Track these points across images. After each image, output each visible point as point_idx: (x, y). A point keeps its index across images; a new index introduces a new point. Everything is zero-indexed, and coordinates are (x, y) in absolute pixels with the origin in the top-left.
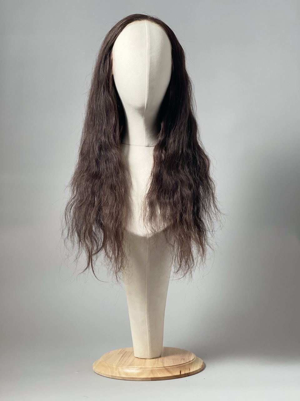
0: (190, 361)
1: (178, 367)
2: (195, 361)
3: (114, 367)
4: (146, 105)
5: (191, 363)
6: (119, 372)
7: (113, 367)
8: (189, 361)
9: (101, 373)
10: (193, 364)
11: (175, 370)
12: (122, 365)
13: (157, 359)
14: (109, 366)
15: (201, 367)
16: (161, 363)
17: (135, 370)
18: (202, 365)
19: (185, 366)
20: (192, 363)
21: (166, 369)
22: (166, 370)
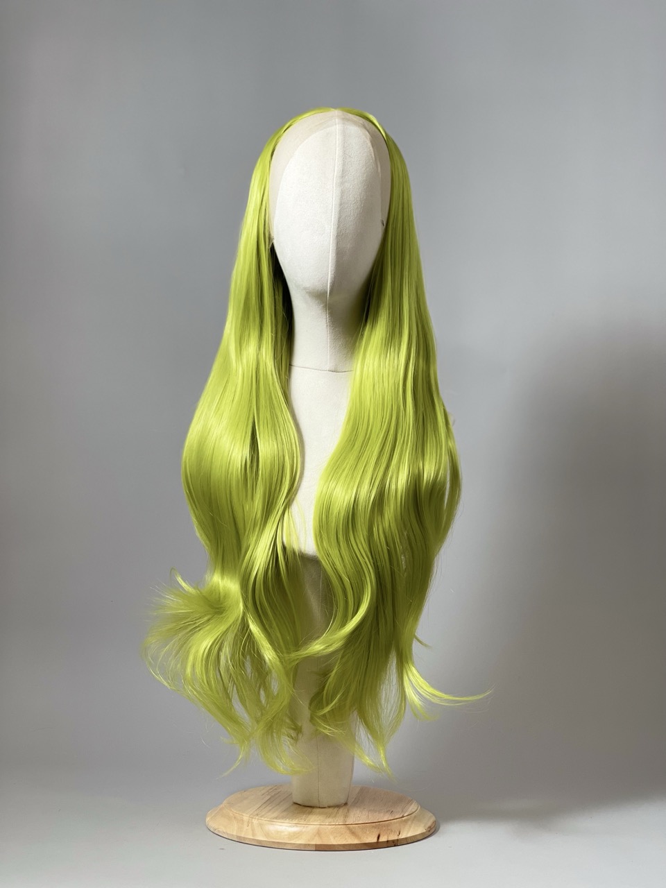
0: (403, 817)
1: (375, 827)
2: (415, 817)
3: (246, 818)
5: (404, 821)
6: (253, 830)
7: (243, 820)
8: (401, 816)
9: (220, 831)
10: (409, 823)
11: (368, 832)
12: (261, 817)
13: (336, 810)
14: (235, 818)
15: (425, 831)
16: (342, 819)
17: (284, 827)
18: (430, 827)
19: (388, 825)
20: (406, 821)
21: (349, 829)
22: (348, 832)
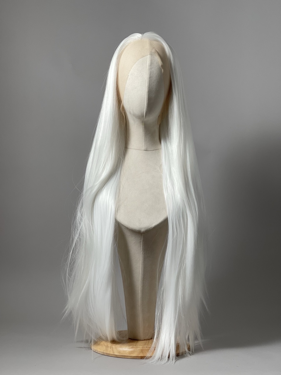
4: (145, 113)
6: (113, 350)
7: (108, 346)
9: (97, 351)
13: (148, 341)
14: (104, 345)
